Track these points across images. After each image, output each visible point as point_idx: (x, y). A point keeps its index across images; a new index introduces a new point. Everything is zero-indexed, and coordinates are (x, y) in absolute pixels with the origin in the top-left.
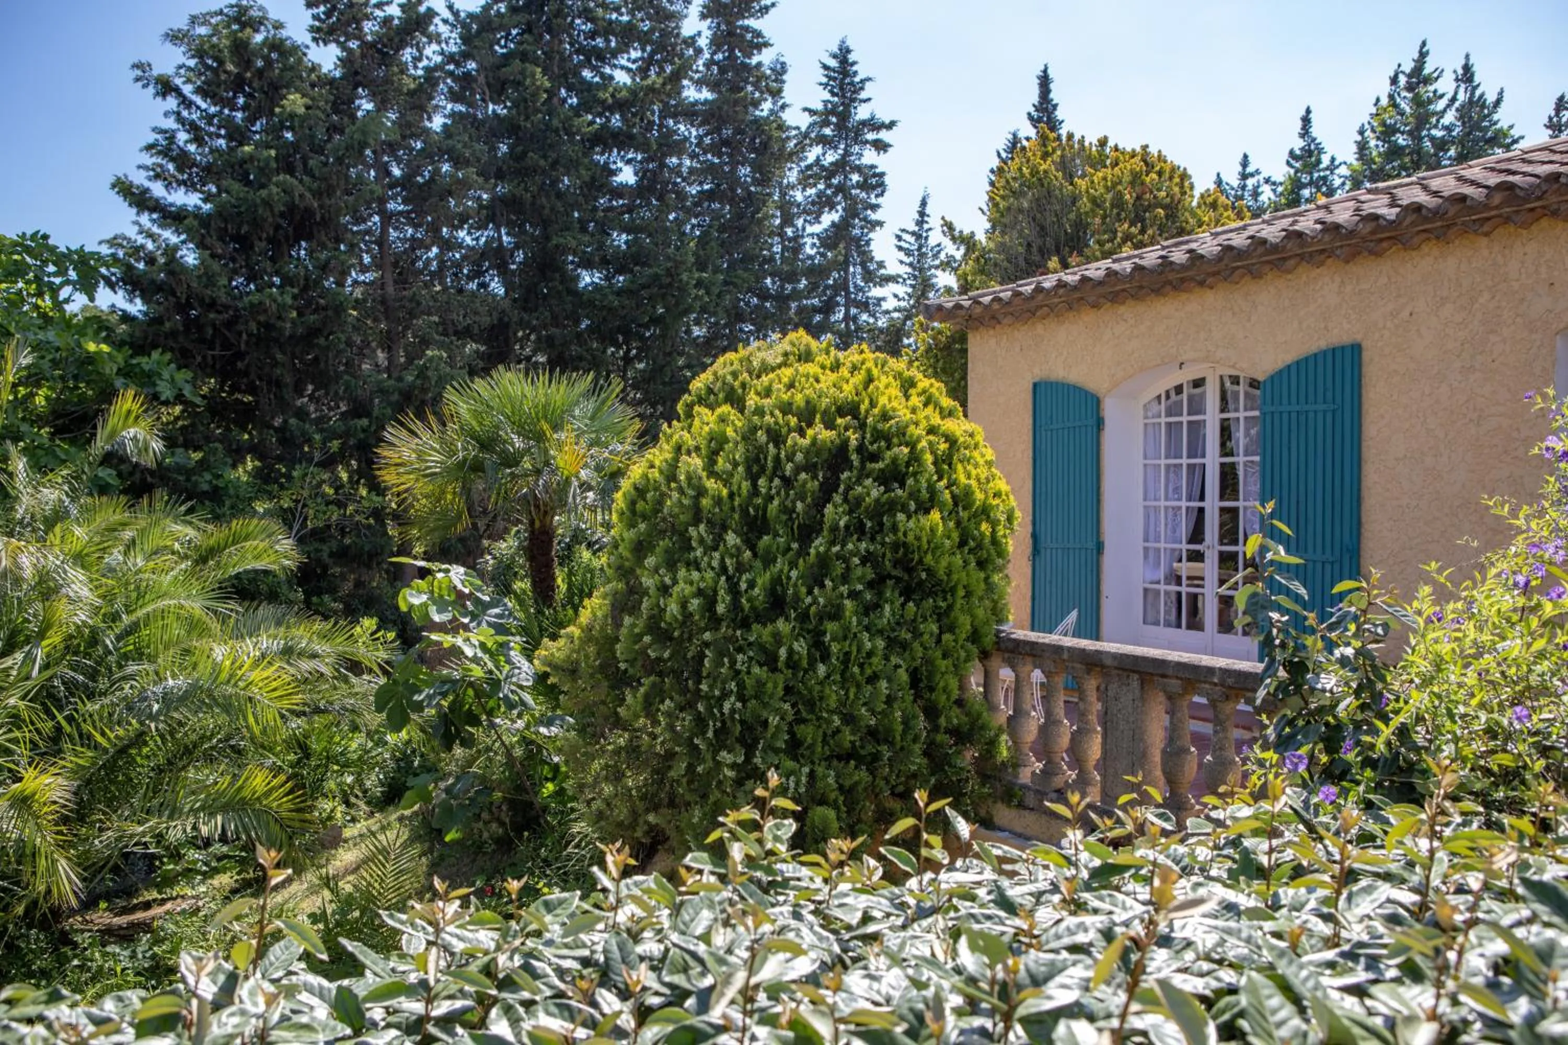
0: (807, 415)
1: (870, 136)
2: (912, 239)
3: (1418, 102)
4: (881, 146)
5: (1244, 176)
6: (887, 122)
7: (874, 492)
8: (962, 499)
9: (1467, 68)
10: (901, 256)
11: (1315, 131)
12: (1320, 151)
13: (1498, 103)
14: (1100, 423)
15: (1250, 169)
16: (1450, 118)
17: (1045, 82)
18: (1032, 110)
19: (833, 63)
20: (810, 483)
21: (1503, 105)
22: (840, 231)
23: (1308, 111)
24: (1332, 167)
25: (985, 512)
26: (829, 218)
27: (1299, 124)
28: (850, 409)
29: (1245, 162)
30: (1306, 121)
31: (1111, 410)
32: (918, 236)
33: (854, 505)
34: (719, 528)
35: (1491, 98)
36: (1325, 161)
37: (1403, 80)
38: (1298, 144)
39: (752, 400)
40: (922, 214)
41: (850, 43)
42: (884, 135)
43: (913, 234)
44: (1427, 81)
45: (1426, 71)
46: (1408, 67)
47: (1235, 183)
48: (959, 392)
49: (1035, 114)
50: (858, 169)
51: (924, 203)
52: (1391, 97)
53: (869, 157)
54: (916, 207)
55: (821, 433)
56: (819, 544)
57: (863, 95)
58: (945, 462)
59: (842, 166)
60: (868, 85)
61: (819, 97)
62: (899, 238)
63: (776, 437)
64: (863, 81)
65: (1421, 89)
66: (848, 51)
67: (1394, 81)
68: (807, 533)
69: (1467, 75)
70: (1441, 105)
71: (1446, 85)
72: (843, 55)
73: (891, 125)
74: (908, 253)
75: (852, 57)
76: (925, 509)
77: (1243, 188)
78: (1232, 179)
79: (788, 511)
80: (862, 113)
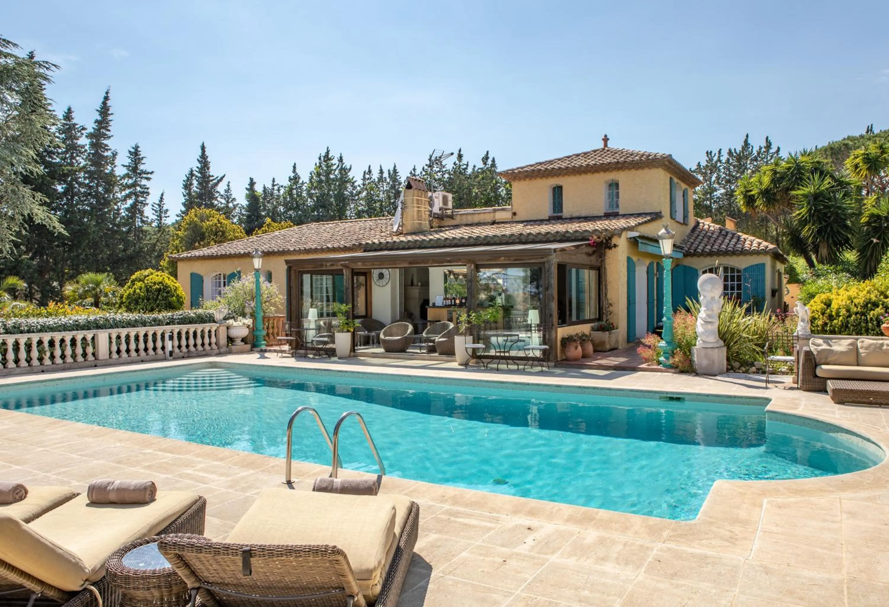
0: (155, 283)
1: (144, 176)
2: (157, 207)
3: (328, 166)
4: (148, 179)
5: (273, 185)
6: (150, 171)
7: (165, 295)
8: (178, 295)
9: (341, 157)
10: (154, 212)
11: (297, 171)
12: (299, 178)
13: (350, 169)
14: (203, 281)
15: (275, 183)
16: (337, 172)
17: (203, 148)
18: (199, 158)
19: (133, 150)
20: (156, 293)
21: (352, 169)
22: (134, 206)
23: (295, 164)
24: (303, 183)
25: (181, 297)
26: (130, 202)
27: (292, 168)
28: (161, 283)
29: (274, 181)
30: (294, 167)
31: (205, 279)
32: (160, 206)
33: (163, 296)
34: (143, 300)
35: (348, 167)
36: (300, 182)
37: (322, 158)
38: (292, 175)
39: (146, 282)
40: (161, 198)
41: (139, 145)
42: (149, 176)
43: (158, 205)
44: (330, 159)
45: (330, 156)
46: (323, 154)
47: (271, 187)
48: (176, 277)
49: (200, 159)
50: (140, 186)
51: (162, 195)
52: (320, 163)
53: (144, 182)
54: (160, 196)
55: (157, 286)
56: (158, 302)
57: (143, 162)
58: (175, 290)
59: (134, 185)
60: (144, 159)
61: (127, 161)
62: (153, 206)
63: (150, 287)
64: (142, 158)
65: (328, 162)
66: (138, 147)
67: (320, 159)
68: (156, 300)
69: (341, 160)
70: (334, 167)
71: (335, 161)
72: (136, 148)
73: (152, 173)
74: (156, 211)
75: (139, 149)
76: (173, 297)
77: (273, 189)
78: (269, 186)
79: (153, 297)
80: (142, 167)
